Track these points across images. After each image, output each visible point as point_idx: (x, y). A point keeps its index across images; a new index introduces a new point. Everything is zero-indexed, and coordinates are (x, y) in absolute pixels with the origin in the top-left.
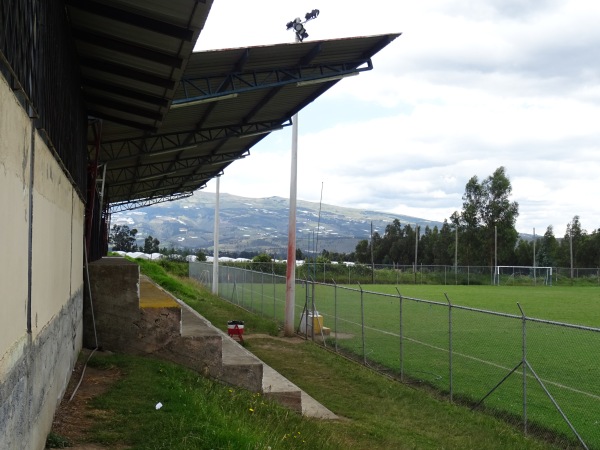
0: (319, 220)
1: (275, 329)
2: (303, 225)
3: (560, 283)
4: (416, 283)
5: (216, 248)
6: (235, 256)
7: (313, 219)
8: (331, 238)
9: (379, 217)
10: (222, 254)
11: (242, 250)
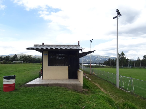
0: (99, 58)
1: (89, 74)
2: (96, 59)
3: (133, 68)
4: (110, 68)
5: (83, 62)
6: (86, 64)
7: (98, 58)
8: (101, 61)
9: (108, 57)
10: (84, 63)
11: (87, 63)
